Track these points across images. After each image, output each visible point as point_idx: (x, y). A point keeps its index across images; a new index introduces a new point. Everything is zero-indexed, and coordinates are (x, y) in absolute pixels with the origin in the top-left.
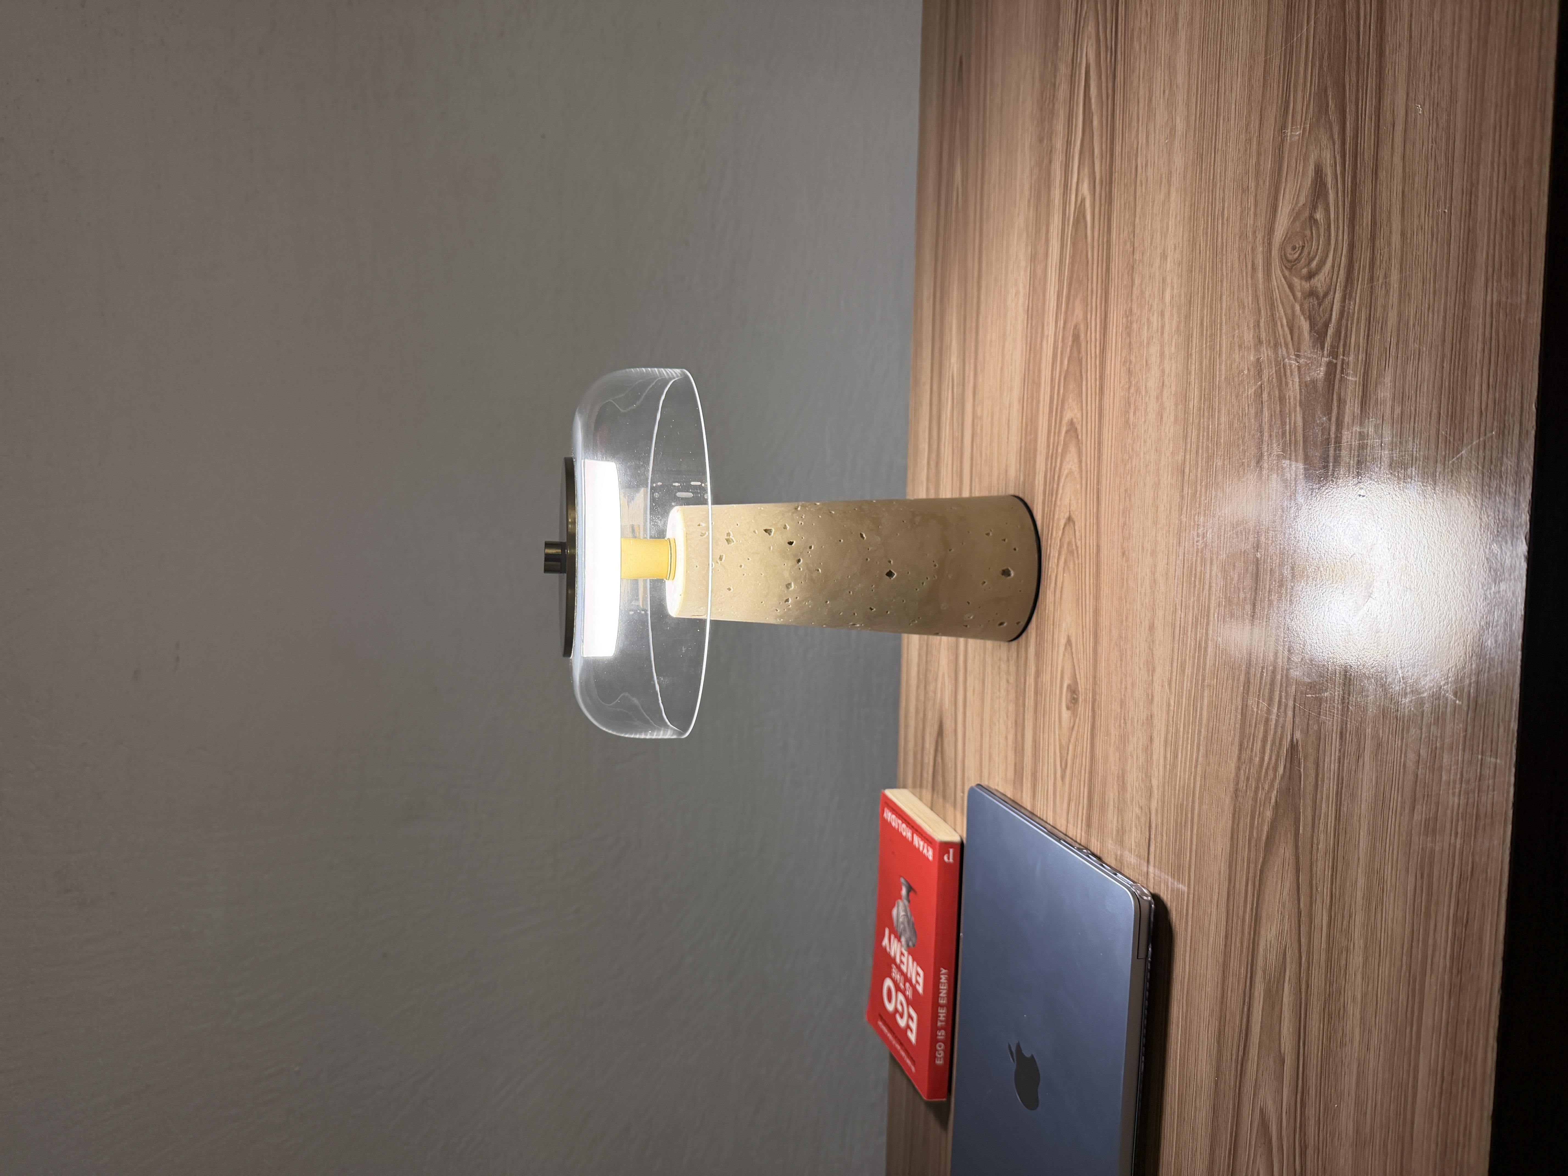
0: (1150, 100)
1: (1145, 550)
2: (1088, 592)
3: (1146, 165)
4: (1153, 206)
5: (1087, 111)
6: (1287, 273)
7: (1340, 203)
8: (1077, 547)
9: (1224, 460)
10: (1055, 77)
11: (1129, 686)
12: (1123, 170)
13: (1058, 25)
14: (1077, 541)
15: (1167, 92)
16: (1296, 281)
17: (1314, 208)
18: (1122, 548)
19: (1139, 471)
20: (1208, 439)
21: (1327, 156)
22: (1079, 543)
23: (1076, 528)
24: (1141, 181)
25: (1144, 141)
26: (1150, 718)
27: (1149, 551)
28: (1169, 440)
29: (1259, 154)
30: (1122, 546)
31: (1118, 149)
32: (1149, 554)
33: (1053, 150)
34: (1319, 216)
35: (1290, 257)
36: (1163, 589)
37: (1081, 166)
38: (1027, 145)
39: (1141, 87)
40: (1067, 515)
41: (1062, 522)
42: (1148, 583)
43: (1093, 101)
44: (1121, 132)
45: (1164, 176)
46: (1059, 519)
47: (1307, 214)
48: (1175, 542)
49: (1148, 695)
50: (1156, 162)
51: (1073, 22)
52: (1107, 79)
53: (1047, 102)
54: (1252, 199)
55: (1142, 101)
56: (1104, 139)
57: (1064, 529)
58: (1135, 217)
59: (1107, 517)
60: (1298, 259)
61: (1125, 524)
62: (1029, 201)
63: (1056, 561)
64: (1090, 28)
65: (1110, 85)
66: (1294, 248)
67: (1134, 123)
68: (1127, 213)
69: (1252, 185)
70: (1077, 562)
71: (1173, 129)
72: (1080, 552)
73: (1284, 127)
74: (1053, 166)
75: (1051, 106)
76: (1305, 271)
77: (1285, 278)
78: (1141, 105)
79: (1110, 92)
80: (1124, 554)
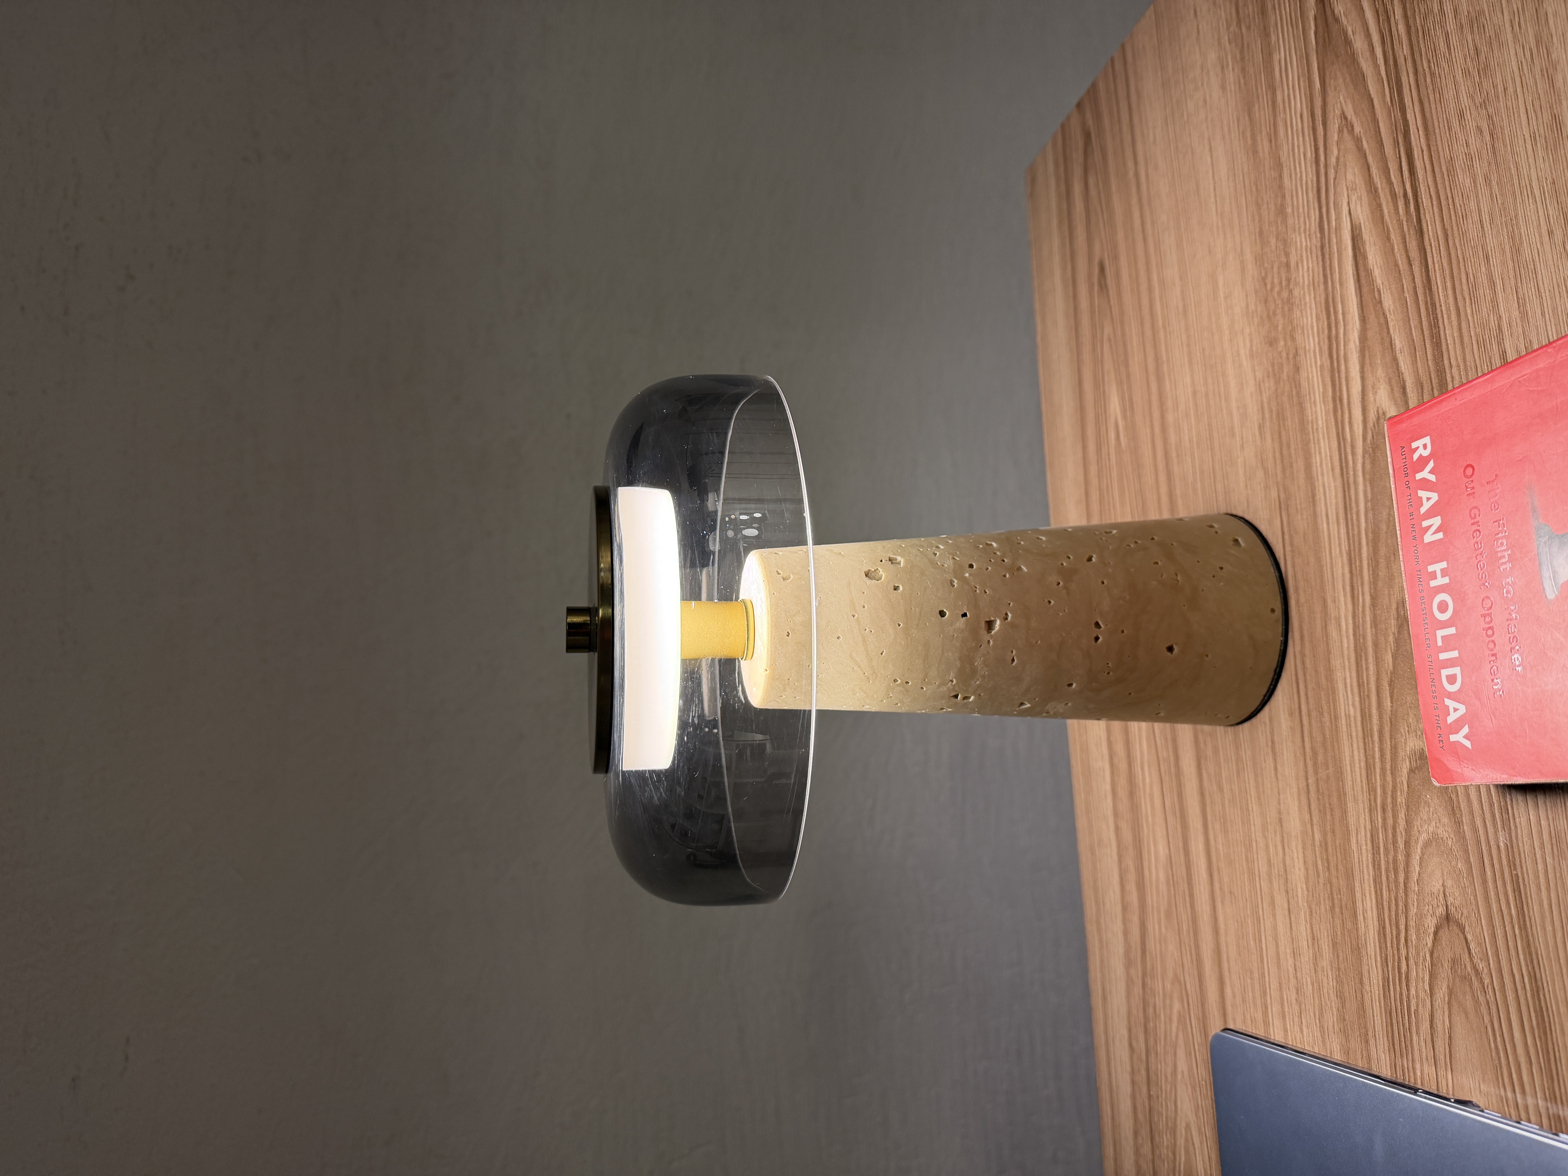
0: (1517, 250)
2: (1522, 1059)
8: (1477, 971)
10: (1287, 254)
13: (1281, 187)
22: (1481, 966)
23: (1469, 937)
33: (1301, 352)
37: (1367, 368)
38: (1244, 352)
40: (1441, 911)
41: (1431, 923)
43: (1377, 273)
46: (1420, 916)
51: (1312, 176)
52: (1404, 238)
53: (1277, 289)
56: (1414, 323)
57: (1436, 933)
59: (1549, 928)
62: (1261, 427)
63: (1427, 987)
64: (1350, 177)
65: (1413, 245)
70: (1482, 999)
74: (1303, 374)
75: (1285, 294)
78: (1495, 261)
79: (1414, 253)
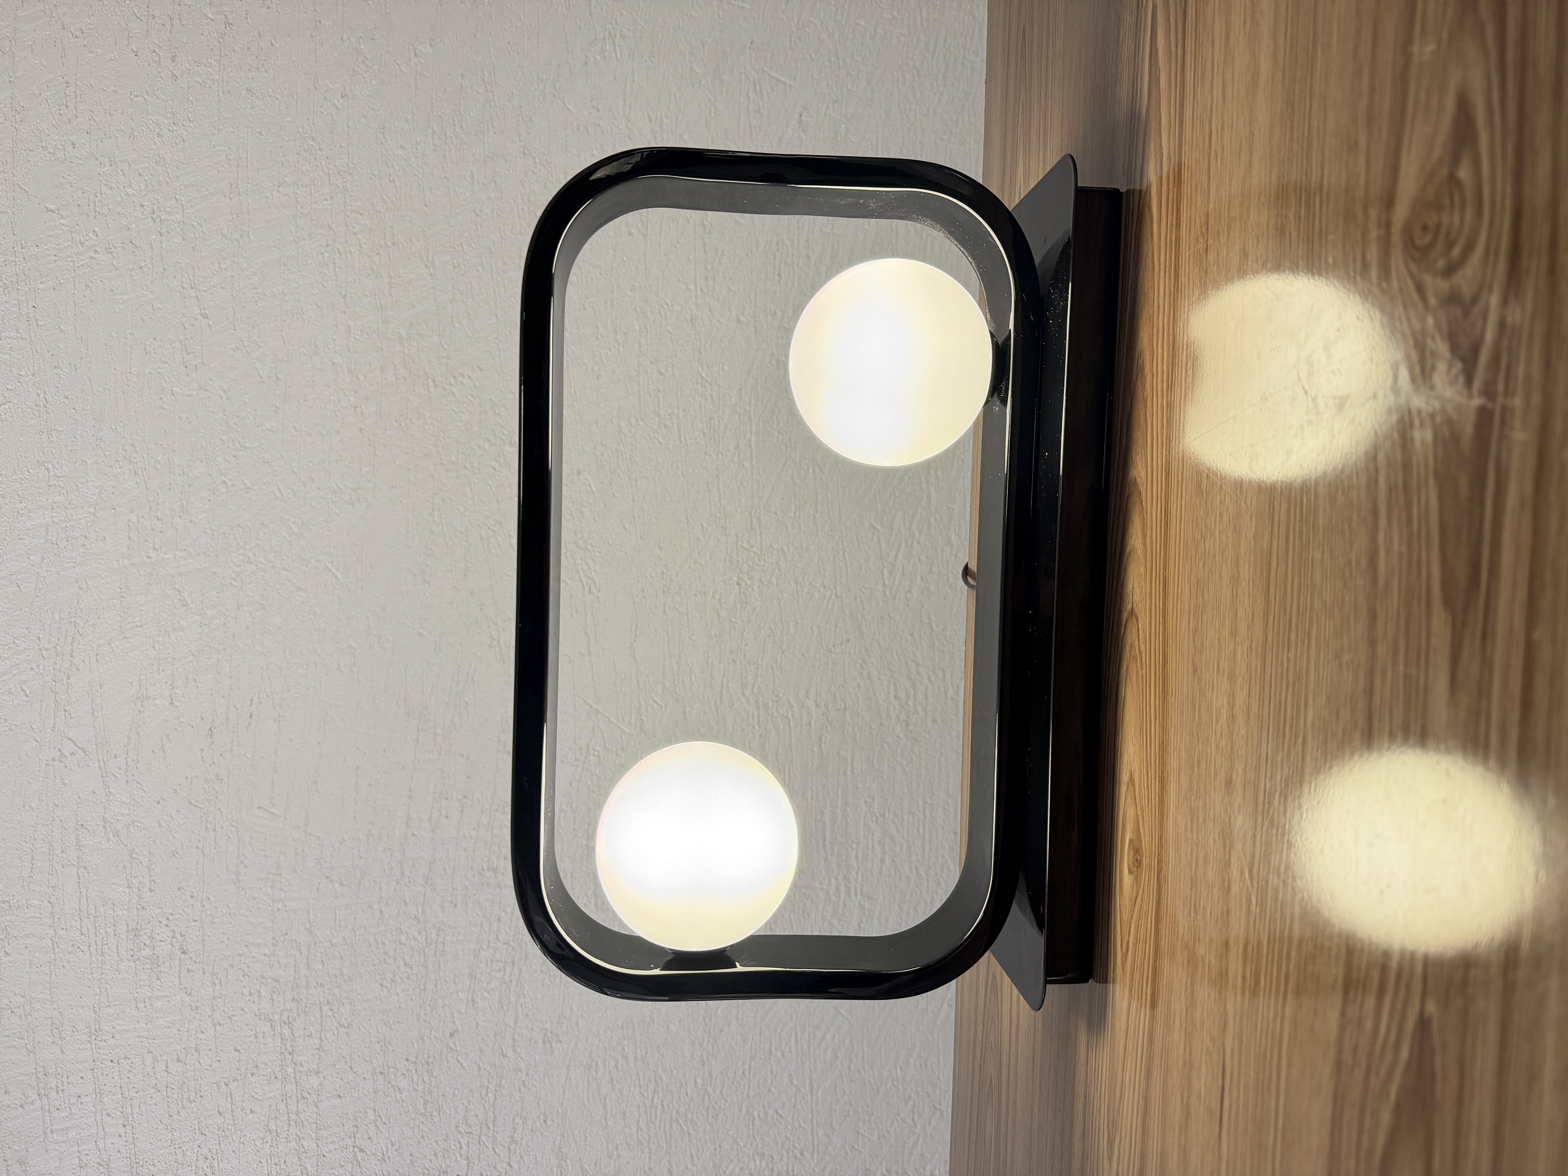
1: (1221, 670)
3: (1223, 129)
4: (1230, 185)
5: (1153, 68)
6: (1414, 267)
7: (1498, 150)
9: (1323, 553)
11: (1201, 861)
12: (1194, 141)
14: (1141, 644)
15: (1248, 22)
16: (1428, 280)
17: (1456, 161)
18: (1193, 663)
19: (1214, 556)
20: (1301, 520)
21: (1476, 79)
24: (1216, 152)
25: (1220, 97)
26: (1225, 914)
27: (1226, 672)
28: (1251, 517)
29: (1372, 89)
30: (1193, 660)
31: (1188, 112)
32: (1226, 677)
34: (1464, 173)
35: (1419, 242)
36: (1243, 731)
39: (1216, 23)
42: (1225, 718)
44: (1192, 89)
45: (1244, 141)
47: (1444, 172)
48: (1259, 666)
49: (1223, 881)
50: (1235, 123)
54: (1362, 160)
55: (1217, 41)
58: (1209, 201)
60: (1432, 244)
61: (1196, 629)
66: (1425, 228)
67: (1208, 74)
68: (1199, 198)
69: (1363, 138)
71: (1256, 74)
72: (1144, 659)
73: (1408, 42)
76: (1441, 263)
77: (1411, 275)
80: (1195, 671)
